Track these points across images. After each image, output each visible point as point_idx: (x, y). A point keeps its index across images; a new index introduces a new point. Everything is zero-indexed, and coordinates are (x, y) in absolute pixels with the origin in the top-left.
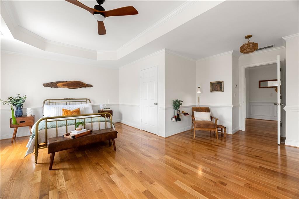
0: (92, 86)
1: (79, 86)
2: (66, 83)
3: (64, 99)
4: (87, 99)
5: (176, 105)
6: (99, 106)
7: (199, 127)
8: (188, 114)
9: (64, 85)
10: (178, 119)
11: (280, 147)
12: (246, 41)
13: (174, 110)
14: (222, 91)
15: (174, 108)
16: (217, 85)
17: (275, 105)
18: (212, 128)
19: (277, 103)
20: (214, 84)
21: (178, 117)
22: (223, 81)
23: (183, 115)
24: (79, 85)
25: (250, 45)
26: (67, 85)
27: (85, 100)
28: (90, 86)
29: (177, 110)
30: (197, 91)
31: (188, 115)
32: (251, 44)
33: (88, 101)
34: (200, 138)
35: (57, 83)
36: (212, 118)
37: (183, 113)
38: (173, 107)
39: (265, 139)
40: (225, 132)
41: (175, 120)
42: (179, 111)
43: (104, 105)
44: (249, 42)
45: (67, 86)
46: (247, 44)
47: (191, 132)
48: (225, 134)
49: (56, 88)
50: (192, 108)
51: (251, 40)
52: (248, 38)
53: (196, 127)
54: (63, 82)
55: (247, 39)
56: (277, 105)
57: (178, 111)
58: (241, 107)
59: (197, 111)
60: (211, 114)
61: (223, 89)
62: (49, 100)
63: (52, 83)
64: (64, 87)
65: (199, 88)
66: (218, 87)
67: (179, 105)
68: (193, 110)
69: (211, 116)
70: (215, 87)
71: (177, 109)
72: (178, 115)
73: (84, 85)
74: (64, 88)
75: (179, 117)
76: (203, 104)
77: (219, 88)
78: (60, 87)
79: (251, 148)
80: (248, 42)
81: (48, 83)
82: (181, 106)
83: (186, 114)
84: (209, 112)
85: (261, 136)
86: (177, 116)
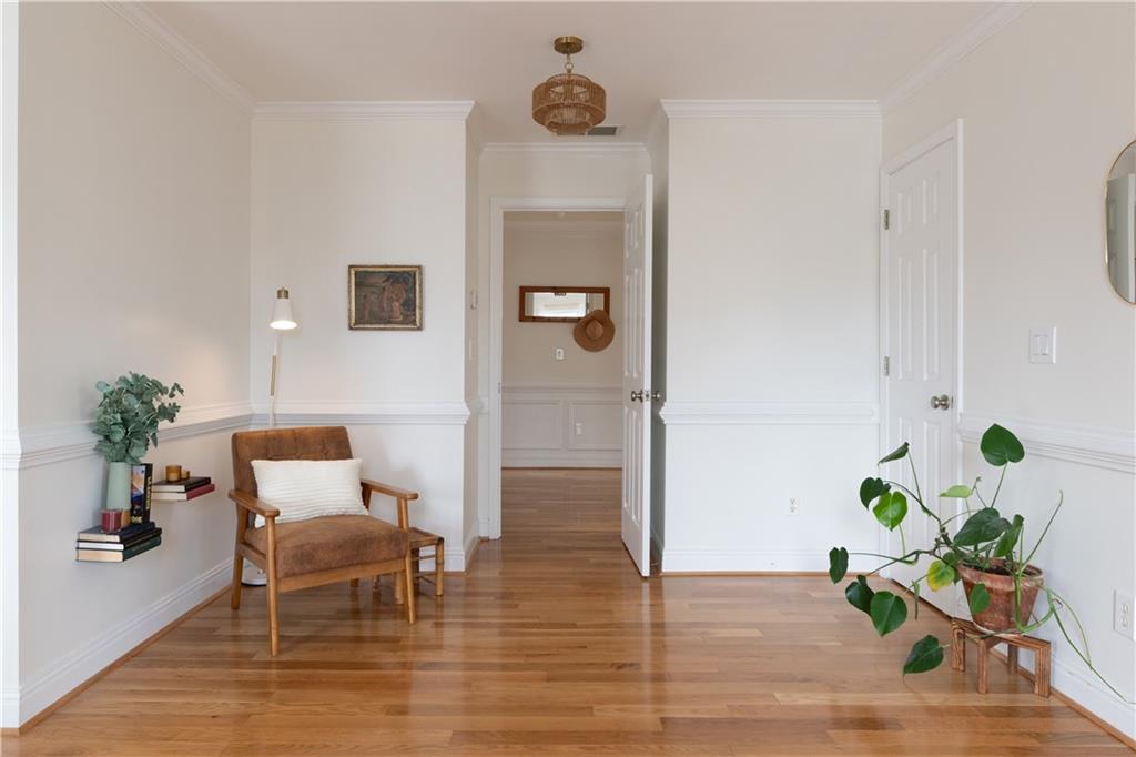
5: (125, 423)
7: (309, 567)
8: (207, 481)
10: (138, 533)
11: (651, 588)
12: (557, 65)
13: (102, 461)
14: (414, 322)
15: (98, 450)
16: (387, 284)
17: (633, 400)
18: (385, 560)
19: (641, 393)
20: (372, 280)
21: (139, 519)
22: (419, 267)
23: (175, 494)
25: (577, 89)
29: (135, 462)
30: (273, 320)
31: (212, 489)
32: (579, 83)
34: (308, 639)
36: (366, 490)
37: (169, 482)
38: (94, 439)
39: (592, 560)
40: (439, 563)
41: (113, 548)
42: (149, 468)
44: (569, 71)
46: (563, 84)
47: (229, 611)
48: (440, 576)
50: (235, 437)
51: (581, 65)
52: (568, 54)
53: (287, 575)
55: (566, 55)
56: (641, 399)
57: (140, 472)
58: (489, 413)
59: (270, 459)
60: (362, 469)
61: (418, 310)
65: (283, 294)
66: (391, 300)
67: (153, 423)
68: (245, 451)
69: (362, 484)
70: (373, 298)
71: (134, 452)
72: (139, 503)
75: (146, 514)
76: (300, 406)
77: (396, 305)
79: (574, 626)
80: (565, 72)
82: (163, 424)
83: (198, 487)
84: (348, 456)
85: (567, 550)
86: (132, 512)
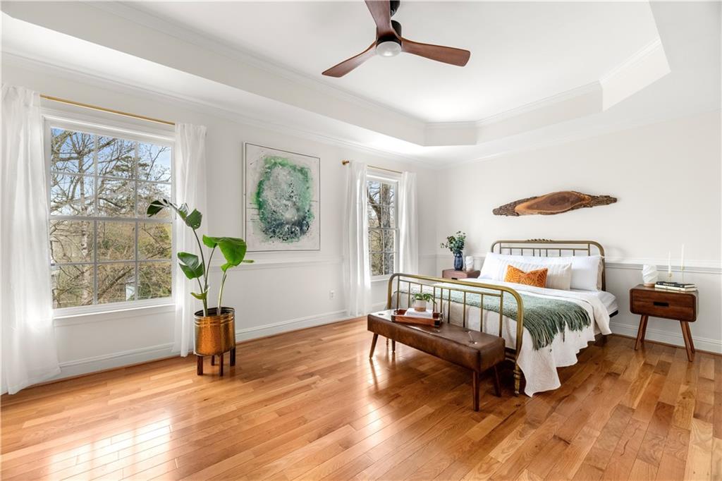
0: (615, 200)
1: (567, 204)
2: (533, 202)
3: (528, 242)
4: (589, 243)
6: (640, 267)
9: (529, 208)
24: (568, 201)
26: (536, 206)
27: (586, 246)
28: (609, 200)
33: (594, 249)
35: (516, 203)
43: (661, 269)
45: (537, 208)
49: (515, 215)
54: (528, 200)
62: (500, 242)
63: (506, 206)
64: (530, 211)
73: (584, 199)
74: (532, 214)
78: (523, 214)
81: (501, 208)
